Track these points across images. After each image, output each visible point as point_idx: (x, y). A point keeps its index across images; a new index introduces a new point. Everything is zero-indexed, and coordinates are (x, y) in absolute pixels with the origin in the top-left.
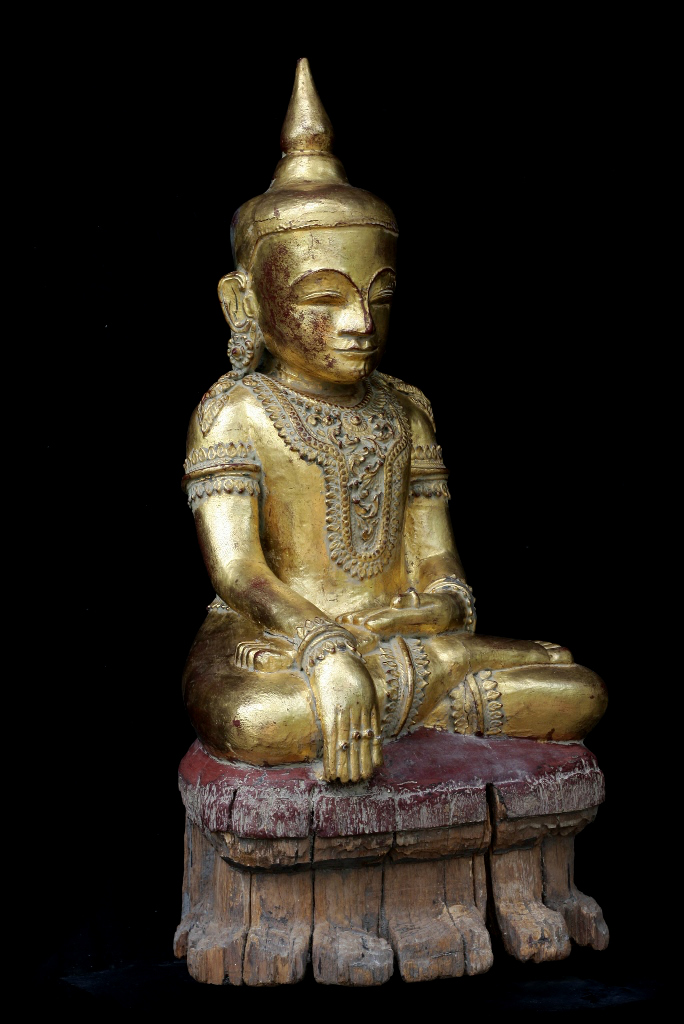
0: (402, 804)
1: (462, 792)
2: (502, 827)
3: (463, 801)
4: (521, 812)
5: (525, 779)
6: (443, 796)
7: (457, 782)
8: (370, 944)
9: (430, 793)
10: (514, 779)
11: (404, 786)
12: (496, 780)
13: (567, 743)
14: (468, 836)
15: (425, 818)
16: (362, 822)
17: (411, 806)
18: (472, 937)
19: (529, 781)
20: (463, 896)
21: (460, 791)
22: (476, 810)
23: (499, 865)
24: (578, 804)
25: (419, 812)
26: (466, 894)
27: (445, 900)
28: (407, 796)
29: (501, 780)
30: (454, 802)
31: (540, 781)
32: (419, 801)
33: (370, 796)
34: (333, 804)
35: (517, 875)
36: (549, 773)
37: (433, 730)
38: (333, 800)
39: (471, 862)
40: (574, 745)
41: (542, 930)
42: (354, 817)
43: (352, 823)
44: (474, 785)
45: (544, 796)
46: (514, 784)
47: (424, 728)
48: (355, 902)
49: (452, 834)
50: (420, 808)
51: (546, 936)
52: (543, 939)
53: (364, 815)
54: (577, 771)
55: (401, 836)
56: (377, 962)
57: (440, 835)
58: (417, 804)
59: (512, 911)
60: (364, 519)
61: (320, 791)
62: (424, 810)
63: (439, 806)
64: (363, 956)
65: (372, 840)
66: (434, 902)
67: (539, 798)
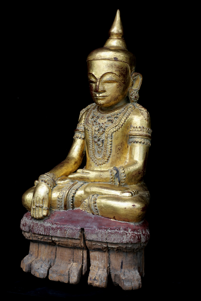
0: (52, 228)
1: (72, 229)
2: (87, 242)
3: (71, 231)
4: (91, 239)
5: (95, 229)
6: (65, 228)
7: (72, 225)
8: (43, 266)
9: (62, 227)
10: (91, 228)
11: (55, 223)
12: (85, 228)
13: (122, 222)
14: (74, 242)
15: (59, 233)
16: (40, 230)
17: (55, 229)
18: (71, 272)
19: (97, 230)
20: (78, 261)
21: (71, 228)
22: (75, 235)
23: (92, 254)
24: (113, 241)
25: (57, 231)
26: (79, 260)
27: (73, 261)
28: (54, 226)
29: (87, 228)
30: (68, 231)
31: (100, 231)
32: (58, 228)
33: (43, 224)
34: (34, 224)
35: (97, 259)
36: (104, 229)
37: (82, 210)
38: (34, 223)
39: (82, 251)
40: (126, 223)
41: (96, 276)
42: (38, 229)
43: (38, 230)
44: (77, 227)
45: (100, 236)
46: (90, 230)
47: (79, 209)
48: (48, 254)
49: (69, 240)
50: (57, 230)
51: (96, 279)
52: (95, 279)
53: (41, 229)
54: (116, 230)
55: (54, 238)
56: (42, 272)
57: (65, 240)
58: (57, 229)
59: (93, 269)
60: (99, 147)
61: (33, 220)
62: (59, 231)
63: (63, 231)
64: (39, 269)
65: (45, 237)
66: (69, 260)
67: (98, 236)
